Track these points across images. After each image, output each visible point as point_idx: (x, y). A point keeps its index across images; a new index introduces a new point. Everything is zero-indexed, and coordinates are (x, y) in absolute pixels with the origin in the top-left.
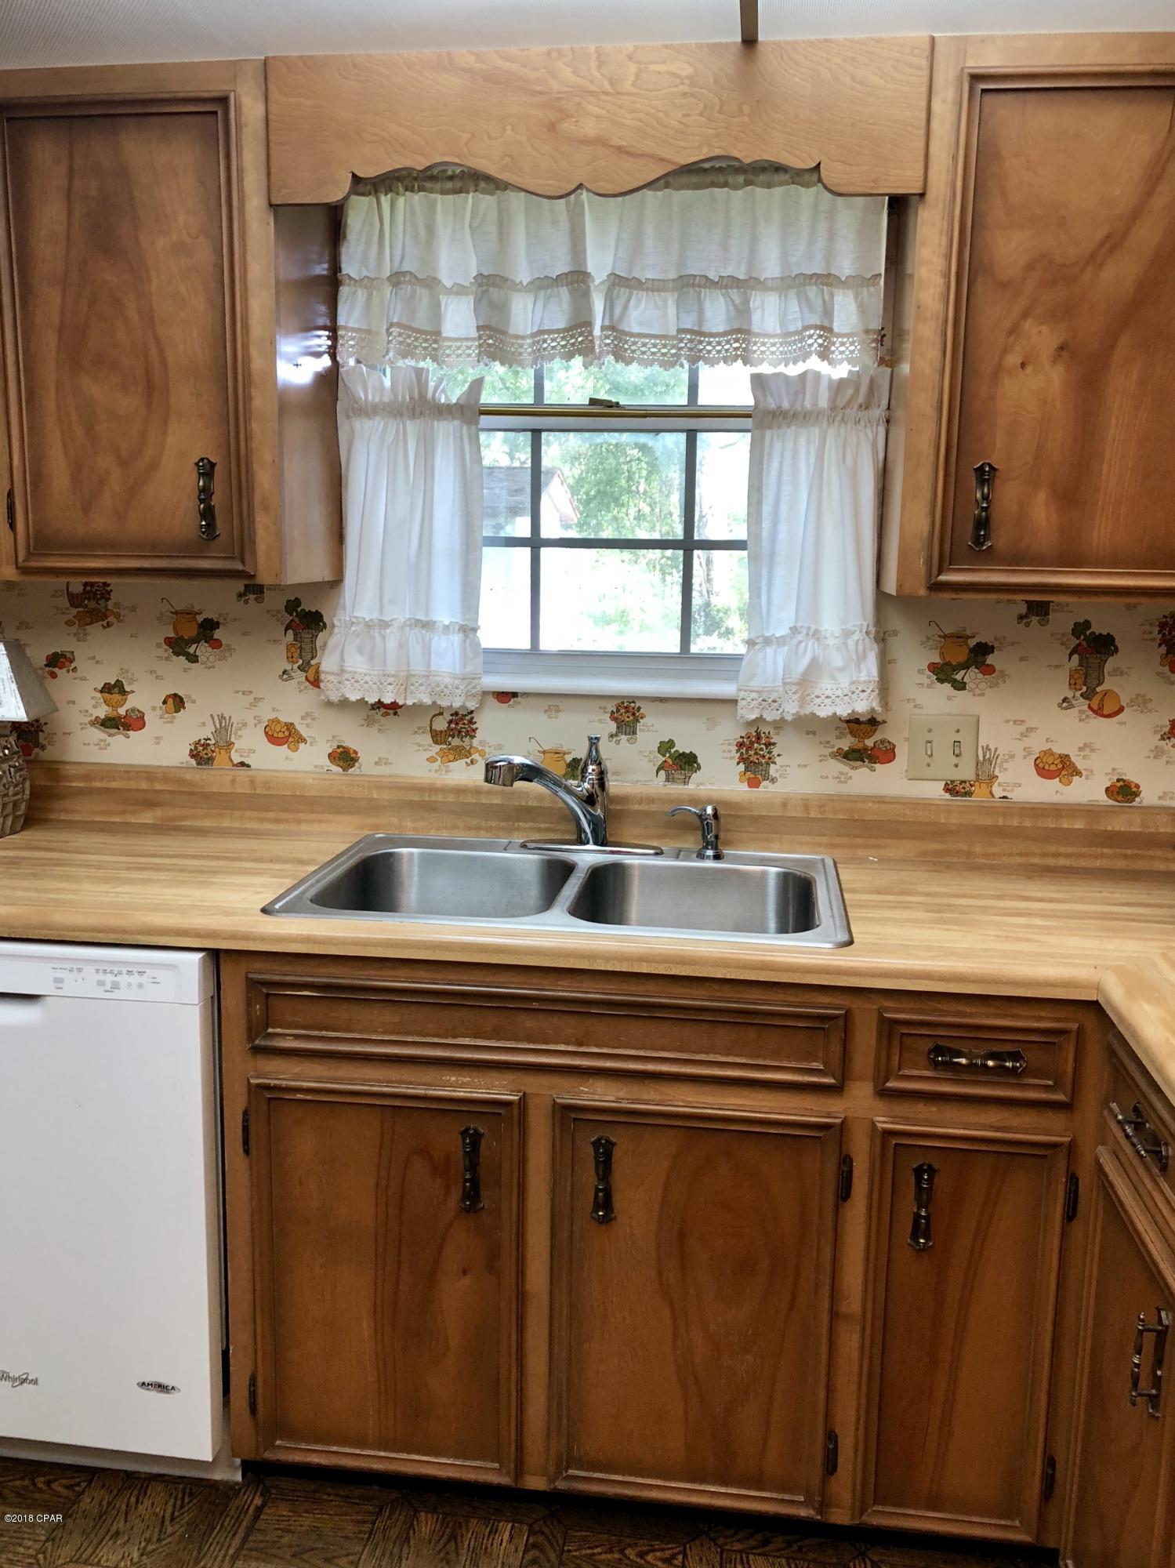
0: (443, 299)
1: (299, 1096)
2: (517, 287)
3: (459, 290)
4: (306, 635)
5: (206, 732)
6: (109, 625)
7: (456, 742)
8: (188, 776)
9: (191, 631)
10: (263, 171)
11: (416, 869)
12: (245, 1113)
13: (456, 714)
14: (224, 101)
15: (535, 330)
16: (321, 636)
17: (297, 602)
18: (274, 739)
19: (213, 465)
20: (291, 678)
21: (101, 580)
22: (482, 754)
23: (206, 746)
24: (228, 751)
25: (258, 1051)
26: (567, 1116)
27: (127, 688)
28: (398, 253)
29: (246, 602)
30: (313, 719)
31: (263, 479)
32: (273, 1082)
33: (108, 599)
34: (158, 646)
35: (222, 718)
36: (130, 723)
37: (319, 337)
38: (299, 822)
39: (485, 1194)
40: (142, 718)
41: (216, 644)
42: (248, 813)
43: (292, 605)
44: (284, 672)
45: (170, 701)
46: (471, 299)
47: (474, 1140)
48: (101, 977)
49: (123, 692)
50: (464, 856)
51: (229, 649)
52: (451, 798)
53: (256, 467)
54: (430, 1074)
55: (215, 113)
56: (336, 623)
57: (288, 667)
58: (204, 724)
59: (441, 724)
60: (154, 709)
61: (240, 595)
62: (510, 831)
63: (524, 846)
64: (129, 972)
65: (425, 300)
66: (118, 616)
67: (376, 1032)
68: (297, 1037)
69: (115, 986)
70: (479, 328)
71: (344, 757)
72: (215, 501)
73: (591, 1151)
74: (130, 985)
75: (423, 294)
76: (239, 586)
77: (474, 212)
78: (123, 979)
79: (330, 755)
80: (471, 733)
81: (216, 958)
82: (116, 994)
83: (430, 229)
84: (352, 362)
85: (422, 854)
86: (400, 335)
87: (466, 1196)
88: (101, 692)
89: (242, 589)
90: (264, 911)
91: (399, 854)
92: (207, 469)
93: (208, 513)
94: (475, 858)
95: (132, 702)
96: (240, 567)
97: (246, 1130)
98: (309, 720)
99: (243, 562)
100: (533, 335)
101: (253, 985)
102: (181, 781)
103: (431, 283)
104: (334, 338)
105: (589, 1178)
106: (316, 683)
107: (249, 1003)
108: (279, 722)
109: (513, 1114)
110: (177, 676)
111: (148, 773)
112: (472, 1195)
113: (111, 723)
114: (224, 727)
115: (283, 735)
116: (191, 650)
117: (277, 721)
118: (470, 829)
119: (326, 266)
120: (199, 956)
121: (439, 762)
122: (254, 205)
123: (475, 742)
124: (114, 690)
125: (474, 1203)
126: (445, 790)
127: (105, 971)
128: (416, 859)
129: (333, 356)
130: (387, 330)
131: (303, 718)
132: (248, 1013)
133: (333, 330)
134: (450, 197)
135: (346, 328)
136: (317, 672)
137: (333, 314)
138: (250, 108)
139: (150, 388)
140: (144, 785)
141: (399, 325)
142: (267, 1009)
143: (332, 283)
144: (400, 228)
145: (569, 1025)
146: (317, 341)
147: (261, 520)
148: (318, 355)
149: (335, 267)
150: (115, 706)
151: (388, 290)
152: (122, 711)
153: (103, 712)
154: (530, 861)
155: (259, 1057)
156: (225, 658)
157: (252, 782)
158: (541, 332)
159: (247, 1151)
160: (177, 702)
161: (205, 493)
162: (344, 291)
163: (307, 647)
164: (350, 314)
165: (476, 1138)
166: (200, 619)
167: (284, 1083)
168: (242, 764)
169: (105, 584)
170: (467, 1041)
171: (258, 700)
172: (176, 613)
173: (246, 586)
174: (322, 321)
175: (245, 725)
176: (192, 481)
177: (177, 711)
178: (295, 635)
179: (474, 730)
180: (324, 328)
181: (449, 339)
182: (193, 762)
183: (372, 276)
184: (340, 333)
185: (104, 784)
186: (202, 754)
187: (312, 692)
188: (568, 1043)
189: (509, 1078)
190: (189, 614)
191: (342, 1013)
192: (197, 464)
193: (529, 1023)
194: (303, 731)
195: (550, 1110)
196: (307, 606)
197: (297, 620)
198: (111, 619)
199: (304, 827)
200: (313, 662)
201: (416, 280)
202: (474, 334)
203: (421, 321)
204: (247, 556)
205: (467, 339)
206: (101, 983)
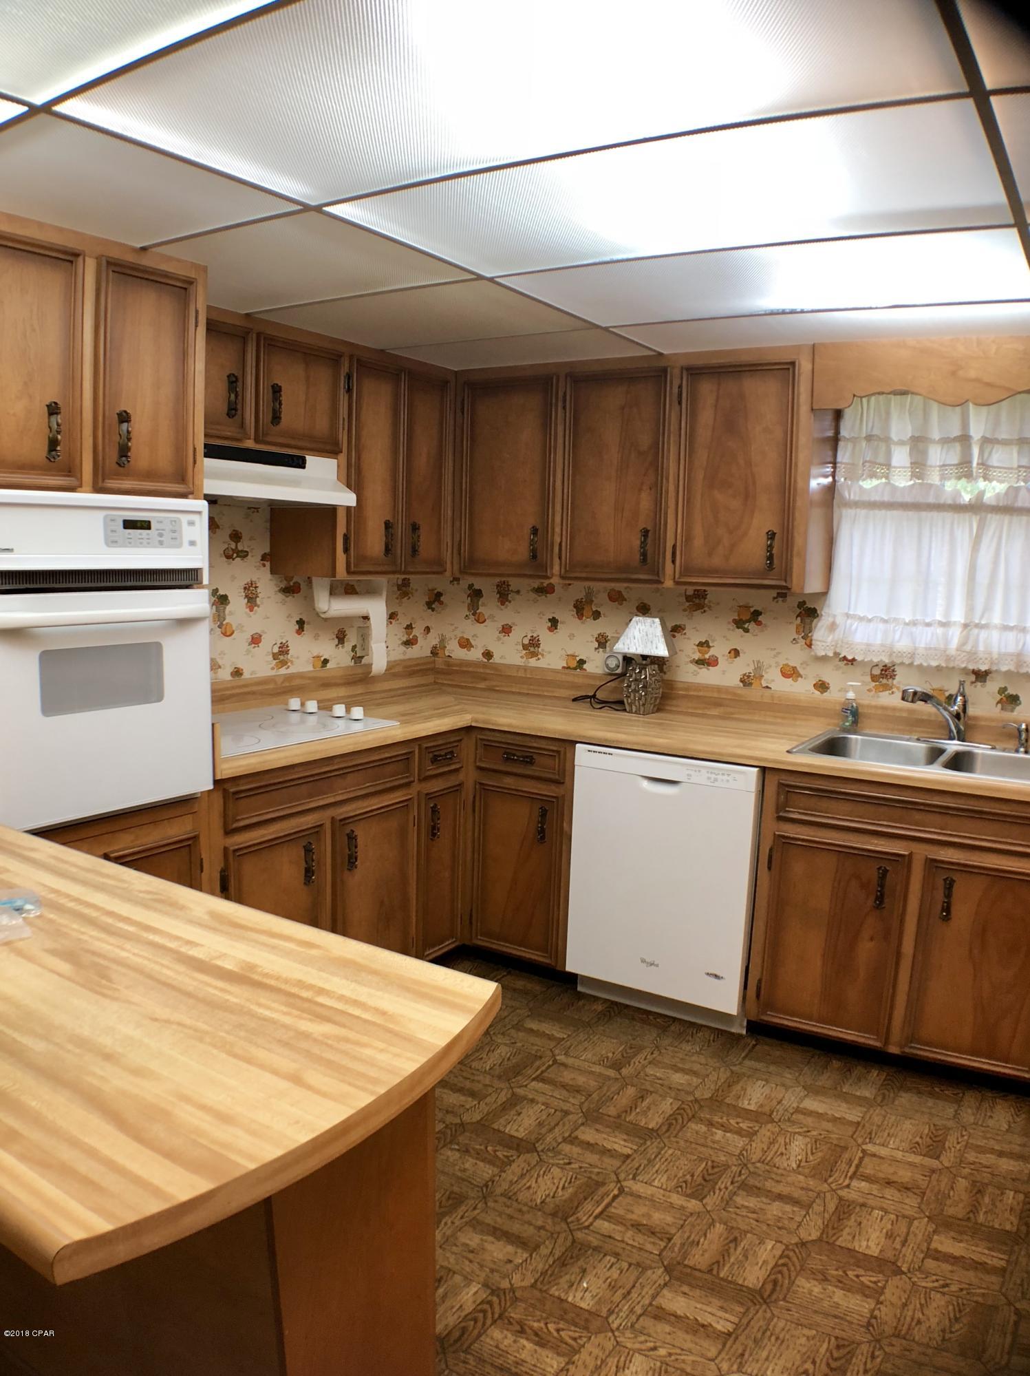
0: (893, 447)
1: (799, 843)
2: (933, 442)
3: (901, 443)
4: (808, 620)
5: (749, 669)
6: (705, 611)
7: (884, 681)
8: (739, 692)
9: (746, 617)
10: (810, 394)
11: (859, 747)
12: (771, 850)
13: (885, 666)
14: (793, 364)
15: (941, 464)
16: (815, 620)
17: (804, 603)
18: (785, 675)
19: (774, 534)
20: (797, 643)
21: (704, 588)
22: (898, 688)
23: (749, 677)
24: (760, 680)
25: (780, 819)
26: (933, 865)
27: (711, 644)
28: (870, 425)
29: (777, 602)
30: (807, 665)
31: (798, 541)
32: (786, 834)
33: (705, 599)
34: (729, 623)
35: (759, 662)
36: (710, 663)
37: (828, 467)
38: (795, 719)
39: (886, 900)
40: (717, 660)
41: (759, 623)
42: (768, 713)
43: (801, 604)
44: (794, 639)
45: (733, 652)
46: (908, 448)
47: (884, 874)
48: (710, 775)
49: (709, 647)
50: (884, 742)
51: (765, 626)
52: (879, 712)
53: (796, 534)
54: (866, 838)
55: (789, 369)
56: (823, 614)
57: (796, 637)
58: (748, 665)
59: (877, 672)
60: (723, 656)
61: (774, 598)
62: (910, 732)
63: (918, 740)
64: (723, 774)
65: (884, 448)
66: (710, 607)
67: (839, 815)
68: (800, 813)
69: (716, 780)
70: (911, 463)
71: (822, 686)
72: (774, 551)
73: (942, 882)
74: (723, 780)
75: (883, 447)
76: (774, 593)
77: (911, 403)
78: (720, 777)
79: (814, 685)
80: (893, 677)
81: (764, 770)
82: (716, 784)
83: (888, 413)
84: (842, 480)
85: (862, 739)
86: (870, 466)
87: (877, 898)
88: (698, 646)
89: (775, 595)
90: (788, 752)
91: (851, 738)
92: (771, 536)
93: (770, 558)
94: (891, 743)
95: (712, 652)
96: (784, 584)
97: (770, 857)
98: (804, 666)
99: (786, 581)
100: (941, 466)
101: (781, 785)
102: (735, 694)
103: (887, 440)
104: (835, 468)
105: (940, 895)
106: (810, 646)
107: (778, 794)
108: (788, 666)
109: (904, 862)
110: (737, 639)
111: (719, 689)
112: (880, 898)
113: (700, 662)
114: (759, 668)
115: (790, 673)
116: (746, 626)
117: (787, 665)
118: (888, 729)
119: (833, 431)
120: (756, 769)
121: (873, 692)
122: (804, 409)
123: (895, 682)
124: (704, 645)
125: (882, 902)
126: (876, 707)
127: (711, 773)
128: (859, 742)
129: (834, 477)
130: (863, 464)
131: (801, 664)
132: (778, 799)
133: (834, 464)
134: (898, 397)
135: (841, 463)
136: (811, 640)
137: (835, 456)
138: (805, 366)
139: (747, 497)
140: (716, 695)
141: (869, 462)
142: (786, 798)
143: (835, 440)
144: (872, 411)
145: (937, 819)
146: (828, 470)
147: (796, 560)
148: (826, 477)
149: (837, 432)
150: (704, 653)
151: (864, 444)
152: (707, 656)
153: (697, 656)
154: (922, 746)
155: (780, 822)
156: (763, 631)
157: (772, 697)
158: (944, 465)
159: (769, 868)
160: (736, 653)
161: (770, 547)
162: (841, 444)
163: (807, 627)
164: (844, 456)
165: (886, 871)
166: (752, 610)
167: (792, 836)
168: (767, 687)
169: (705, 591)
170: (885, 823)
171: (779, 653)
172: (740, 607)
173: (778, 593)
174: (830, 459)
175: (770, 666)
176: (763, 541)
177: (735, 657)
178: (802, 620)
179: (895, 675)
180: (830, 463)
181: (895, 467)
182: (741, 685)
183: (856, 436)
184: (838, 465)
185: (695, 693)
186: (746, 681)
187: (808, 650)
188: (936, 828)
189: (904, 843)
190: (747, 607)
191: (825, 804)
192: (767, 533)
193: (918, 816)
194: (801, 672)
195: (923, 862)
196: (809, 605)
197: (803, 612)
198: (706, 609)
199: (798, 723)
200: (810, 635)
201: (880, 439)
202: (909, 465)
203: (881, 459)
204: (788, 578)
205: (904, 467)
206: (709, 778)
